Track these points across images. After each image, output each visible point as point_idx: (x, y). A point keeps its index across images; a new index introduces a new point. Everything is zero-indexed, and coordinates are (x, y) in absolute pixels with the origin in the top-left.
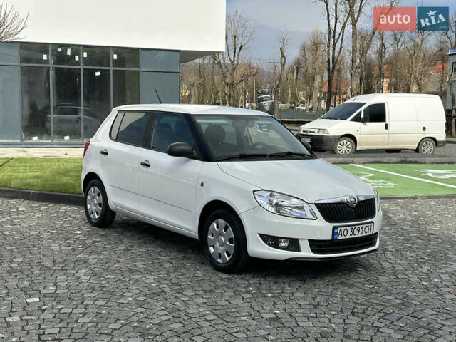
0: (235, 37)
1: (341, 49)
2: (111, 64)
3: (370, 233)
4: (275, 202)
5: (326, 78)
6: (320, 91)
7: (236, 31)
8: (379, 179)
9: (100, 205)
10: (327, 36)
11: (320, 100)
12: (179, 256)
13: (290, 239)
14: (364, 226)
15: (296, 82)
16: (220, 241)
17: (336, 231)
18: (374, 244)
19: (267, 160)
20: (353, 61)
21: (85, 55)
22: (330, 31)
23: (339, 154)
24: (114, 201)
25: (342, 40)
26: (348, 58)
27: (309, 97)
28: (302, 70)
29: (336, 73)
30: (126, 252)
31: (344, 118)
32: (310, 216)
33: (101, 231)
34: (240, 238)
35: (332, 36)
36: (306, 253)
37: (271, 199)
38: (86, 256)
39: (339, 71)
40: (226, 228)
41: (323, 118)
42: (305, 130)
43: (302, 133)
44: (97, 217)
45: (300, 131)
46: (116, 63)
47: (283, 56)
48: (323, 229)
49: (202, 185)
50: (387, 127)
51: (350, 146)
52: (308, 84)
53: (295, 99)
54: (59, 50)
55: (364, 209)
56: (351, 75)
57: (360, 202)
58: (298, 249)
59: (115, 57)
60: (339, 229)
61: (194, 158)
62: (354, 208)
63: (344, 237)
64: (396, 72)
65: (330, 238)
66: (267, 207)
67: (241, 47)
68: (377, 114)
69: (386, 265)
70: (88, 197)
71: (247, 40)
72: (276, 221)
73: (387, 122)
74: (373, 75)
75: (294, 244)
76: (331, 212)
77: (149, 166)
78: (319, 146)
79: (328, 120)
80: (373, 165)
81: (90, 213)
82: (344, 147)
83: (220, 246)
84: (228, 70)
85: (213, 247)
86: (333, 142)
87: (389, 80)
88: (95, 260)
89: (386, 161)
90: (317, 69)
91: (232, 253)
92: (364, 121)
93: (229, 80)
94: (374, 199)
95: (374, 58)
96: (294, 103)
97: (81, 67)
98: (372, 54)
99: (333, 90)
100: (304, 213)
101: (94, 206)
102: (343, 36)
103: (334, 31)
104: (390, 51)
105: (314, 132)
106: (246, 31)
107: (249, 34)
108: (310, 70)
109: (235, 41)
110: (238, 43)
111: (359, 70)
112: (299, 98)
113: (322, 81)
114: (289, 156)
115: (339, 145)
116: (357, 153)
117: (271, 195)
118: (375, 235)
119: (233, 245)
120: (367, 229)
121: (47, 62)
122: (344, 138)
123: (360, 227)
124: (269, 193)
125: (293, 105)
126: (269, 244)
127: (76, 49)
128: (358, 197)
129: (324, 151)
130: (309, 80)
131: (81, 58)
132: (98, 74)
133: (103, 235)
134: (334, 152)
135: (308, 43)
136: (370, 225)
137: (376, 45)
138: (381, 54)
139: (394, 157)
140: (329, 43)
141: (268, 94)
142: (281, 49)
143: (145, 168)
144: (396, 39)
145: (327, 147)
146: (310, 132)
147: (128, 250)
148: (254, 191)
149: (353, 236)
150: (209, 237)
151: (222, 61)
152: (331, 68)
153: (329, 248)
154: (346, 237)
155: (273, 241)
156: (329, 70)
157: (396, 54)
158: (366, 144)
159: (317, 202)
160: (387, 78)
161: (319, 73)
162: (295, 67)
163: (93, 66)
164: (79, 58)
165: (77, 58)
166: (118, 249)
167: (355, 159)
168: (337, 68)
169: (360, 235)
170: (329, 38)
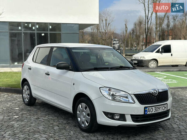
0: (106, 20)
1: (151, 24)
2: (49, 30)
3: (165, 110)
4: (111, 93)
5: (145, 36)
6: (143, 42)
7: (107, 17)
8: (169, 79)
9: (28, 94)
10: (145, 18)
11: (142, 45)
12: (64, 122)
13: (120, 114)
14: (162, 106)
15: (132, 38)
16: (83, 115)
17: (146, 109)
18: (168, 115)
19: (109, 70)
20: (156, 28)
21: (37, 27)
22: (146, 16)
23: (150, 68)
24: (35, 93)
25: (151, 20)
26: (154, 28)
27: (138, 44)
28: (135, 33)
29: (149, 34)
30: (36, 120)
31: (152, 51)
32: (131, 101)
33: (29, 108)
34: (93, 114)
35: (147, 18)
36: (129, 122)
37: (110, 92)
38: (15, 123)
39: (150, 33)
40: (86, 108)
41: (142, 52)
42: (135, 57)
43: (133, 58)
44: (27, 100)
45: (132, 58)
46: (51, 30)
47: (126, 27)
48: (139, 108)
49: (74, 85)
50: (172, 55)
51: (155, 64)
52: (137, 39)
53: (132, 45)
54: (26, 25)
55: (162, 96)
56: (156, 34)
57: (159, 93)
58: (125, 120)
59: (50, 27)
60: (148, 108)
61: (70, 70)
62: (156, 96)
63: (151, 113)
64: (175, 33)
65: (143, 114)
66: (107, 96)
67: (109, 24)
68: (167, 49)
69: (175, 126)
70: (24, 91)
71: (111, 21)
72: (112, 104)
73: (172, 53)
74: (165, 35)
75: (122, 117)
76: (143, 98)
77: (49, 75)
78: (140, 64)
79: (145, 53)
80: (166, 72)
81: (24, 98)
82: (152, 65)
83: (83, 118)
84: (103, 34)
85: (80, 118)
86: (147, 63)
87: (171, 37)
88: (18, 126)
89: (172, 70)
90: (141, 33)
91: (89, 122)
92: (161, 52)
93: (104, 38)
94: (167, 91)
95: (165, 28)
96: (131, 47)
97: (36, 32)
98: (164, 26)
99: (148, 41)
100: (128, 99)
101: (26, 95)
102: (151, 18)
103: (148, 16)
104: (172, 24)
105: (138, 58)
106: (111, 18)
107: (112, 19)
108: (138, 34)
109: (106, 22)
110: (108, 22)
111: (159, 33)
112: (134, 45)
113: (143, 38)
114: (121, 68)
115: (150, 64)
116: (158, 67)
117: (109, 90)
118: (168, 111)
119: (89, 117)
120: (164, 108)
121: (21, 30)
122: (153, 60)
123: (160, 106)
124: (108, 89)
125: (131, 48)
126: (109, 117)
127: (34, 24)
128: (158, 90)
129: (144, 66)
130: (138, 37)
131: (36, 28)
132: (43, 35)
133: (29, 110)
134: (147, 67)
135: (137, 22)
136: (165, 105)
137: (166, 22)
138: (168, 26)
139: (175, 69)
140: (146, 21)
141: (117, 41)
142: (125, 24)
143: (47, 76)
144: (174, 20)
145: (145, 65)
146: (137, 58)
147: (38, 118)
148: (100, 88)
149: (156, 112)
150: (78, 112)
151: (101, 31)
152: (147, 32)
153: (142, 119)
154: (152, 113)
155: (111, 115)
156: (146, 32)
157: (175, 26)
158: (163, 63)
159: (135, 93)
160: (171, 36)
161: (142, 34)
162: (132, 32)
163: (41, 31)
164: (35, 28)
165: (34, 28)
166: (33, 118)
167: (158, 70)
168: (149, 32)
169: (160, 111)
170: (146, 19)
